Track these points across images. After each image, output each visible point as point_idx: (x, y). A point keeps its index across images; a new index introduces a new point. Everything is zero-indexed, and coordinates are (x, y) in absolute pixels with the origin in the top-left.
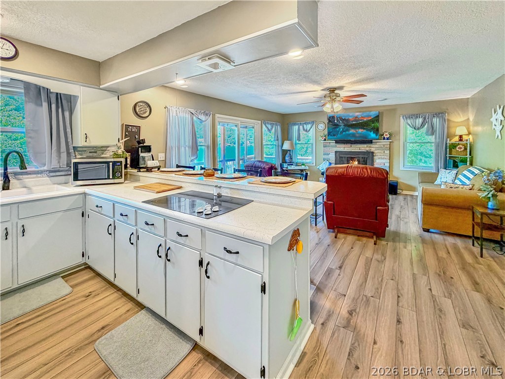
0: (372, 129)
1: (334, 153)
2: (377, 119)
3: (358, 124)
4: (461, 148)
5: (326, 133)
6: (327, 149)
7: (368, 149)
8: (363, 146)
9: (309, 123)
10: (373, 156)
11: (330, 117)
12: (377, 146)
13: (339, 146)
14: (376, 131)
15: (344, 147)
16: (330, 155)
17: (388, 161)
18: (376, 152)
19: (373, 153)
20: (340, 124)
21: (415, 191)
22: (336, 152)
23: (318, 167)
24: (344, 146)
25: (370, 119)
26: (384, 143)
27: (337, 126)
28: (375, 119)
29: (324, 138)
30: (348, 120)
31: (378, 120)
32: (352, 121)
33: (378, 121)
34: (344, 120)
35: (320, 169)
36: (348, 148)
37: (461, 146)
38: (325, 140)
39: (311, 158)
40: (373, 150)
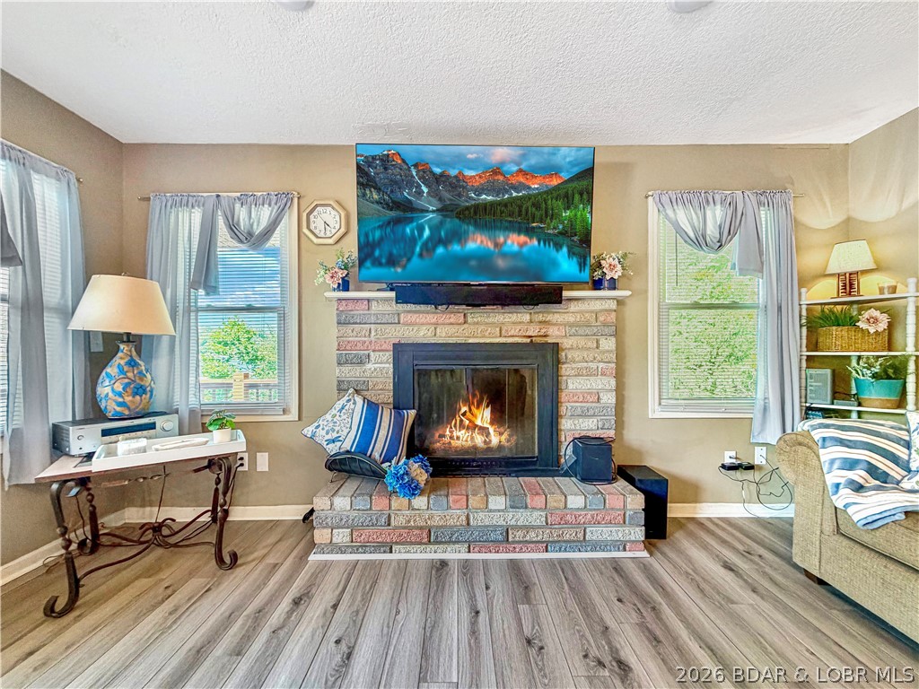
0: (563, 233)
1: (389, 356)
2: (582, 184)
3: (505, 204)
4: (876, 321)
5: (351, 247)
6: (354, 334)
7: (533, 331)
8: (514, 317)
9: (266, 201)
10: (557, 362)
11: (370, 161)
12: (571, 319)
13: (414, 318)
14: (580, 242)
15: (436, 325)
16: (369, 366)
17: (613, 382)
18: (566, 343)
19: (556, 347)
20: (423, 203)
21: (696, 501)
22: (399, 349)
23: (308, 431)
24: (432, 318)
25: (555, 182)
26: (597, 306)
27: (406, 210)
28: (574, 184)
29: (342, 274)
30: (456, 184)
31: (590, 194)
32: (479, 191)
33: (587, 195)
34: (441, 179)
35: (322, 437)
36: (452, 330)
37: (876, 314)
38: (345, 286)
39: (273, 379)
40: (554, 335)
